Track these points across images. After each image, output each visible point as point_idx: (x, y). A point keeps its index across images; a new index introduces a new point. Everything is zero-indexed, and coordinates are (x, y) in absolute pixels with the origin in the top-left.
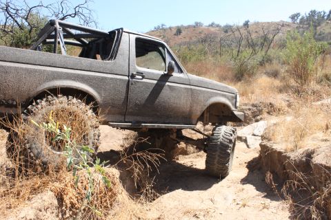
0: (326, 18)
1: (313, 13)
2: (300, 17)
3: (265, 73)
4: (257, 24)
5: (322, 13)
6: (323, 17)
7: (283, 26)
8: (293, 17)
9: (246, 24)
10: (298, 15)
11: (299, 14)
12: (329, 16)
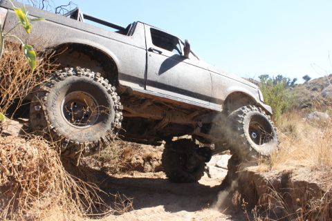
0: (290, 84)
1: (280, 78)
2: (268, 79)
5: (287, 80)
6: (288, 83)
8: (261, 77)
10: (267, 76)
12: (293, 83)
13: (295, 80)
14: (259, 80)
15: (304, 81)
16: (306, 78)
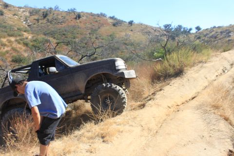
2: (170, 28)
4: (140, 25)
5: (186, 29)
7: (155, 31)
8: (166, 26)
9: (131, 23)
11: (171, 25)
12: (189, 32)
13: (191, 29)
14: (164, 28)
15: (197, 30)
16: (198, 28)
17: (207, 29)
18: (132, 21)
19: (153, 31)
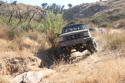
0: (60, 9)
1: (54, 5)
2: (47, 6)
3: (29, 37)
4: (22, 4)
5: (59, 6)
6: (59, 9)
7: (37, 9)
8: (43, 5)
11: (47, 4)
12: (62, 8)
13: (63, 7)
14: (41, 7)
15: (69, 7)
16: (70, 5)
17: (78, 6)
18: (15, 2)
19: (35, 9)
